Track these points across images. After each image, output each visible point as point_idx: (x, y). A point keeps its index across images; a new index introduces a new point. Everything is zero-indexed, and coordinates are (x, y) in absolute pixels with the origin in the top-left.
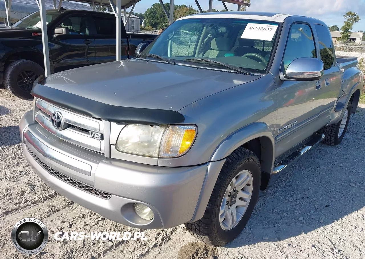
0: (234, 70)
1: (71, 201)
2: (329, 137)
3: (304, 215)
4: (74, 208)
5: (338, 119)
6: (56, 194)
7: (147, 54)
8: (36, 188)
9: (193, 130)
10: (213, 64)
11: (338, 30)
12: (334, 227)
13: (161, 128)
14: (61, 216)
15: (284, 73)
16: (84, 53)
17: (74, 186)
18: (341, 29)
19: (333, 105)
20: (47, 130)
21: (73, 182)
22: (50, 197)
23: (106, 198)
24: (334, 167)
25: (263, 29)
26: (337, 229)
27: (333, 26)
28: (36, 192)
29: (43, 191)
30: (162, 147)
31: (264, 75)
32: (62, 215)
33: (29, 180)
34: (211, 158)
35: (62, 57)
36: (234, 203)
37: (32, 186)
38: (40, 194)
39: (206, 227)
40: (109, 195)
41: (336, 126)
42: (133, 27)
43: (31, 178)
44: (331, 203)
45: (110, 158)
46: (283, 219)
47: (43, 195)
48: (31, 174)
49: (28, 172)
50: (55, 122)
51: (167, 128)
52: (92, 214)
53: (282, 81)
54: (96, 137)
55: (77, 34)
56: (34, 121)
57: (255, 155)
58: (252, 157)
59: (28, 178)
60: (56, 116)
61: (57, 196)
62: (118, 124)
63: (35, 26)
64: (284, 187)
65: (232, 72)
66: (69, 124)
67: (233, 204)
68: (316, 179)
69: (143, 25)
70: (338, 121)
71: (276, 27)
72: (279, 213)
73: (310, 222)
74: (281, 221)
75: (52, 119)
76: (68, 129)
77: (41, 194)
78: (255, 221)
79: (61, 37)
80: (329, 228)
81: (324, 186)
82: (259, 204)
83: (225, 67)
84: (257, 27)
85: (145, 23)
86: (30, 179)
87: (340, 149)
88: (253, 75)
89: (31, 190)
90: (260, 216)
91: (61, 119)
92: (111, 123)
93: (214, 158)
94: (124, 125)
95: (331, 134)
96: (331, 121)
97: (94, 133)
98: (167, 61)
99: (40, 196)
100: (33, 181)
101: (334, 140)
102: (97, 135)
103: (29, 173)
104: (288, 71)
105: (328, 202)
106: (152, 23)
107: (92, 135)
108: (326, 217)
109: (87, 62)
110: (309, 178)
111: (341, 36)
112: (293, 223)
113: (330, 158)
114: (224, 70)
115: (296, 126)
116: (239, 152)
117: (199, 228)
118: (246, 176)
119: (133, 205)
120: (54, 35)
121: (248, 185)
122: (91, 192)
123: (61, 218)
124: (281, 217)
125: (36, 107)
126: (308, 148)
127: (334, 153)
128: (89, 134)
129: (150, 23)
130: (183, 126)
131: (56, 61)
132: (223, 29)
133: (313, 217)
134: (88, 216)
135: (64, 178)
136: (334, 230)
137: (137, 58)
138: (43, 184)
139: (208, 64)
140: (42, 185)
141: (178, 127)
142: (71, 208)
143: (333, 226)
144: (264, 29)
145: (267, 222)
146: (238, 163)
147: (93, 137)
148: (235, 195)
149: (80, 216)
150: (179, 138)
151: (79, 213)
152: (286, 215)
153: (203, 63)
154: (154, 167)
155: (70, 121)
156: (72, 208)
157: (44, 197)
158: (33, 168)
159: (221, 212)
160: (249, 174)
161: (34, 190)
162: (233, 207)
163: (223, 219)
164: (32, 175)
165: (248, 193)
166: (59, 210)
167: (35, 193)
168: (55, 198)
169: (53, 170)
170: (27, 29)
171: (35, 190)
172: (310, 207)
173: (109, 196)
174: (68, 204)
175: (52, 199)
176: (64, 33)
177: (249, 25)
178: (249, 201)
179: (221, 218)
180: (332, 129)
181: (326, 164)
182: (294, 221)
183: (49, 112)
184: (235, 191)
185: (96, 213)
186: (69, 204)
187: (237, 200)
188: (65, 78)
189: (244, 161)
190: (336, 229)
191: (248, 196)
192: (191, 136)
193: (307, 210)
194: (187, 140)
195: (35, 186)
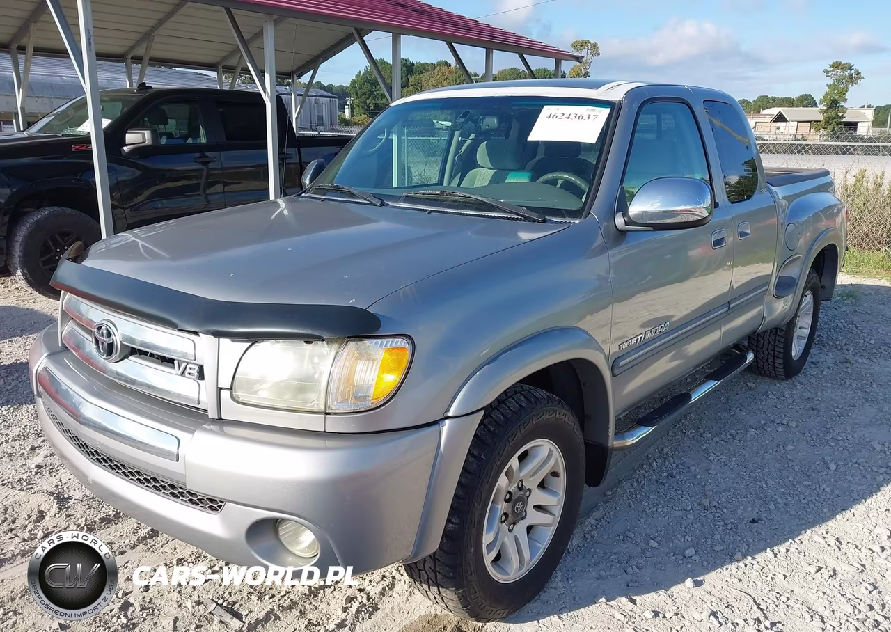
0: (512, 212)
1: (152, 530)
2: (771, 359)
3: (697, 544)
4: (157, 546)
5: (786, 314)
6: (117, 515)
7: (323, 185)
8: (71, 502)
9: (404, 348)
10: (466, 202)
11: (815, 105)
12: (766, 570)
13: (330, 346)
14: (127, 567)
15: (625, 214)
16: (199, 184)
17: (146, 488)
18: (820, 103)
19: (768, 283)
20: (86, 364)
21: (158, 485)
22: (102, 522)
23: (212, 510)
24: (780, 429)
25: (577, 116)
26: (774, 575)
27: (802, 96)
28: (72, 513)
29: (87, 509)
30: (332, 390)
31: (577, 222)
32: (128, 562)
33: (58, 486)
34: (448, 410)
35: (142, 199)
36: (523, 519)
37: (62, 499)
38: (79, 516)
39: (451, 574)
40: (220, 504)
41: (784, 331)
42: (320, 118)
43: (61, 481)
44: (764, 515)
45: (221, 419)
46: (649, 554)
47: (86, 520)
48: (60, 472)
49: (56, 466)
50: (102, 343)
51: (344, 345)
52: (198, 558)
53: (622, 233)
54: (189, 374)
55: (181, 142)
56: (60, 345)
57: (565, 405)
58: (556, 408)
59: (55, 481)
60: (105, 332)
61: (121, 519)
62: (233, 341)
63: (79, 129)
64: (657, 481)
65: (507, 218)
66: (132, 348)
67: (518, 521)
68: (734, 459)
69: (347, 111)
70: (788, 320)
71: (605, 112)
72: (639, 541)
73: (711, 558)
74: (641, 561)
75: (95, 338)
76: (131, 358)
77: (82, 517)
78: (581, 561)
79: (140, 151)
80: (754, 573)
81: (752, 474)
82: (593, 522)
83: (492, 208)
84: (563, 114)
85: (352, 108)
86: (59, 483)
87: (798, 387)
88: (554, 222)
89: (59, 508)
90: (592, 550)
91: (113, 337)
92: (221, 339)
93: (455, 411)
94: (249, 344)
95: (774, 351)
96: (767, 320)
97: (184, 365)
98: (365, 199)
99: (79, 521)
100: (65, 489)
101: (782, 366)
102: (191, 368)
103: (57, 471)
104: (635, 209)
105: (757, 511)
106: (369, 107)
107: (179, 368)
108: (749, 547)
109: (207, 205)
110: (718, 458)
111: (821, 117)
112: (669, 563)
113: (774, 408)
114: (489, 214)
115: (667, 333)
116: (523, 398)
117: (436, 576)
118: (546, 453)
119: (274, 524)
120: (125, 148)
121: (555, 474)
122: (181, 498)
123: (126, 570)
124: (643, 551)
125: (64, 313)
126: (711, 385)
127: (783, 398)
128: (174, 368)
129: (362, 107)
130: (380, 341)
131: (131, 207)
132: (492, 122)
133: (719, 548)
134: (189, 563)
135: (138, 477)
136: (766, 577)
137: (303, 195)
138: (88, 494)
139: (456, 201)
140: (87, 496)
141: (368, 342)
142: (152, 547)
143: (764, 567)
144: (581, 117)
145: (608, 564)
146: (519, 424)
147: (182, 374)
148: (523, 500)
149: (171, 563)
150: (369, 368)
151: (170, 557)
152: (656, 544)
153: (445, 201)
154: (317, 435)
155: (133, 341)
156: (154, 545)
157: (89, 522)
158: (63, 457)
159: (487, 538)
160: (553, 448)
161: (66, 508)
162: (521, 528)
163: (494, 554)
164: (64, 474)
165: (554, 493)
166: (122, 553)
167: (69, 516)
168: (116, 524)
169: (98, 455)
170: (61, 135)
171: (68, 508)
172: (715, 525)
173: (220, 507)
174: (145, 538)
175: (108, 527)
176: (148, 141)
177: (547, 110)
178: (558, 511)
179: (488, 554)
180: (775, 340)
181: (763, 422)
182: (674, 558)
183: (90, 322)
184: (520, 489)
185: (209, 556)
186: (147, 538)
187: (530, 509)
188: (142, 245)
189: (534, 418)
190: (771, 575)
191: (555, 501)
192: (399, 362)
193: (707, 533)
194: (390, 371)
195: (70, 498)
